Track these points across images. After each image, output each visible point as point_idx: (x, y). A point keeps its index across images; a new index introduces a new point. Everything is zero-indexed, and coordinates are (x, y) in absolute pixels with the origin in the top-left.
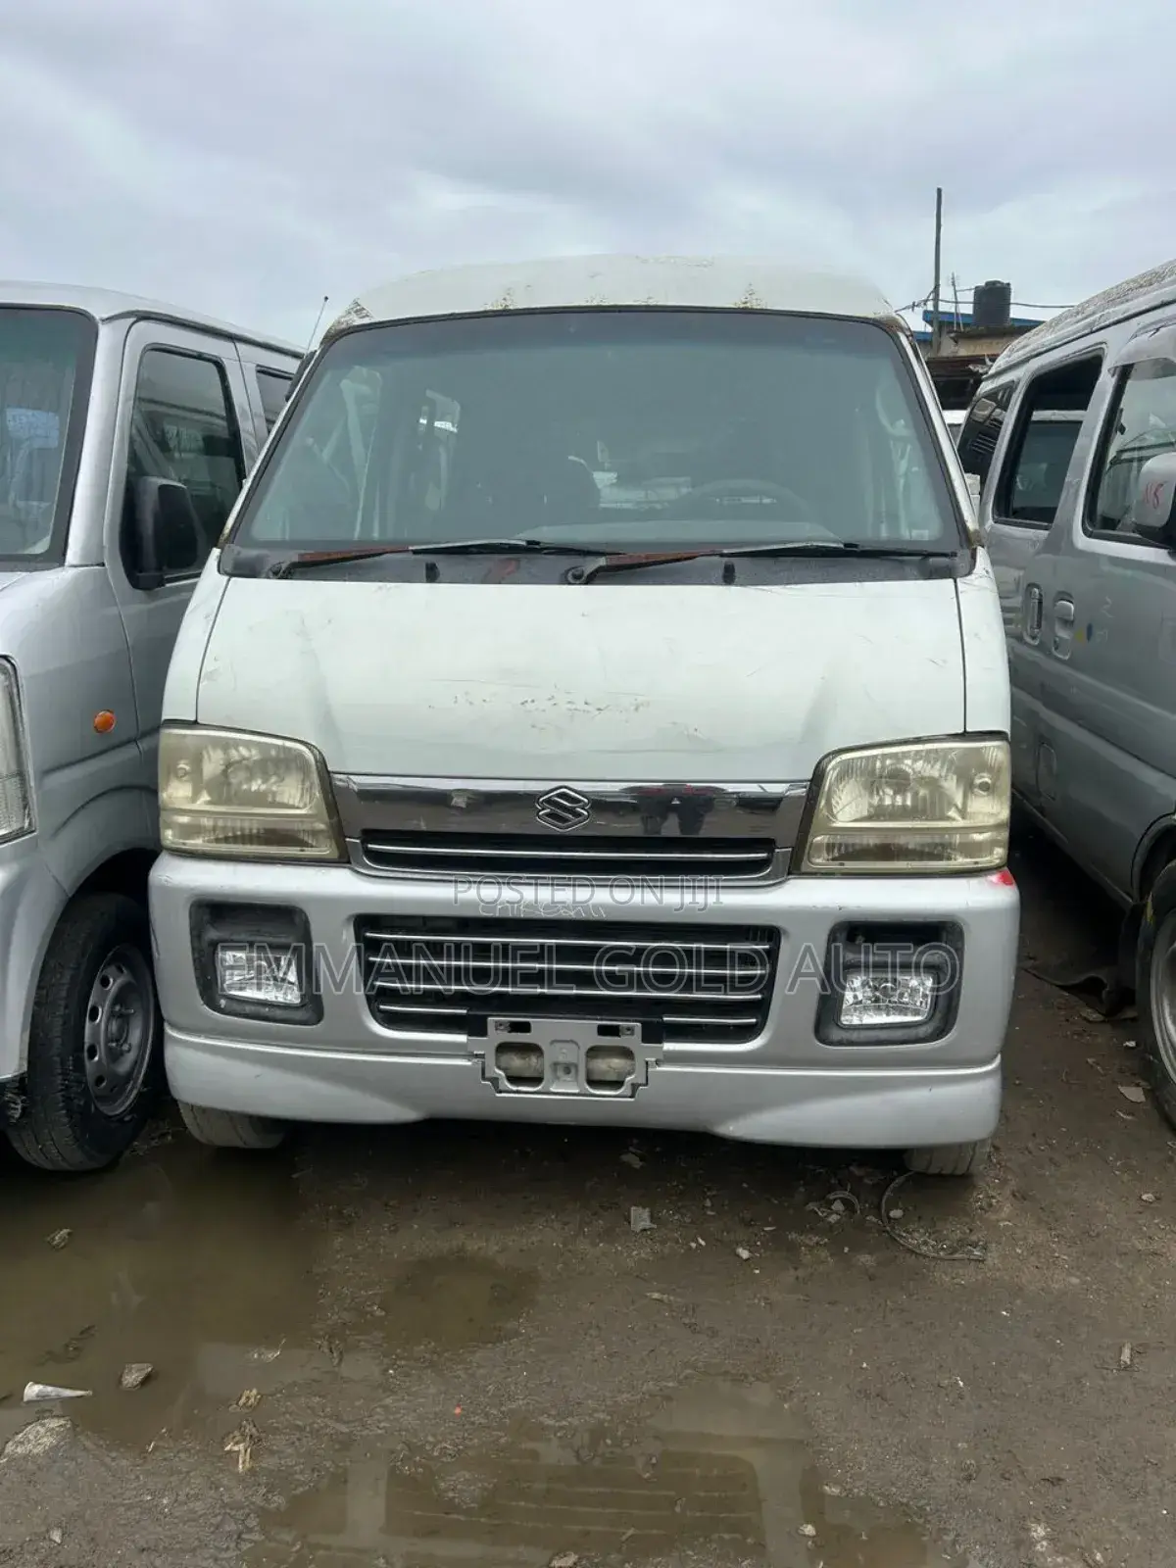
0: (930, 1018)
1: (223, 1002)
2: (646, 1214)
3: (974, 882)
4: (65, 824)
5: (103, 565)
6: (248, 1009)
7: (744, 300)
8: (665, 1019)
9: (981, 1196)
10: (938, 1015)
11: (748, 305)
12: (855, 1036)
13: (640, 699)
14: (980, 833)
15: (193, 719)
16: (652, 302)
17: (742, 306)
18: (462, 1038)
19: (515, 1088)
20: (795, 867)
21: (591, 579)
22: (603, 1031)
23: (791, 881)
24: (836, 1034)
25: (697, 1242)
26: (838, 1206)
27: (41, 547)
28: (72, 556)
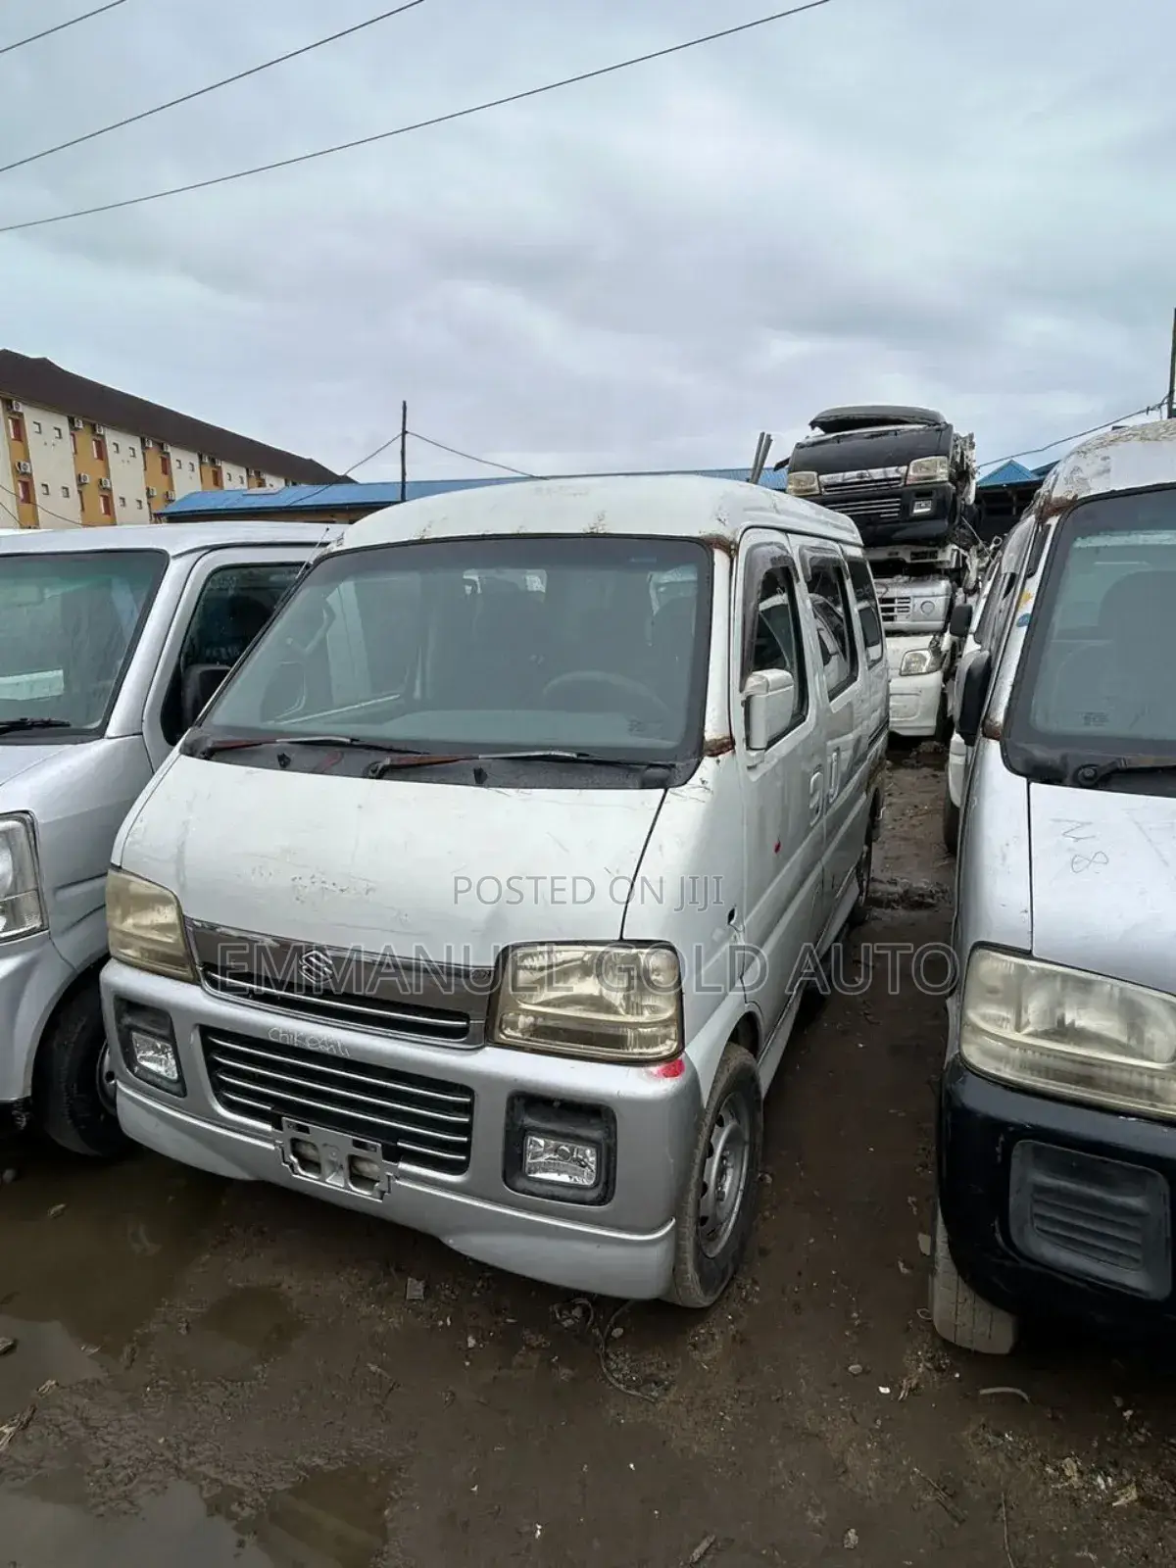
0: (596, 1185)
1: (136, 1069)
2: (421, 1285)
3: (633, 1071)
4: (80, 921)
5: (141, 734)
6: (150, 1077)
7: (592, 526)
8: (399, 1144)
9: (702, 1331)
10: (601, 1186)
11: (595, 531)
12: (535, 1188)
13: (371, 885)
14: (645, 1028)
15: (119, 864)
16: (523, 531)
17: (589, 531)
18: (268, 1127)
19: (303, 1173)
20: (489, 1037)
21: (381, 774)
22: (357, 1144)
23: (487, 1049)
24: (521, 1183)
25: (445, 1321)
26: (577, 1312)
27: (96, 724)
28: (110, 731)
